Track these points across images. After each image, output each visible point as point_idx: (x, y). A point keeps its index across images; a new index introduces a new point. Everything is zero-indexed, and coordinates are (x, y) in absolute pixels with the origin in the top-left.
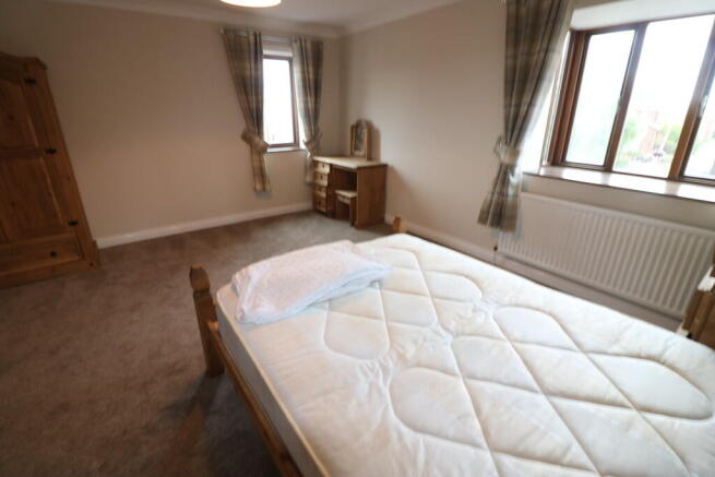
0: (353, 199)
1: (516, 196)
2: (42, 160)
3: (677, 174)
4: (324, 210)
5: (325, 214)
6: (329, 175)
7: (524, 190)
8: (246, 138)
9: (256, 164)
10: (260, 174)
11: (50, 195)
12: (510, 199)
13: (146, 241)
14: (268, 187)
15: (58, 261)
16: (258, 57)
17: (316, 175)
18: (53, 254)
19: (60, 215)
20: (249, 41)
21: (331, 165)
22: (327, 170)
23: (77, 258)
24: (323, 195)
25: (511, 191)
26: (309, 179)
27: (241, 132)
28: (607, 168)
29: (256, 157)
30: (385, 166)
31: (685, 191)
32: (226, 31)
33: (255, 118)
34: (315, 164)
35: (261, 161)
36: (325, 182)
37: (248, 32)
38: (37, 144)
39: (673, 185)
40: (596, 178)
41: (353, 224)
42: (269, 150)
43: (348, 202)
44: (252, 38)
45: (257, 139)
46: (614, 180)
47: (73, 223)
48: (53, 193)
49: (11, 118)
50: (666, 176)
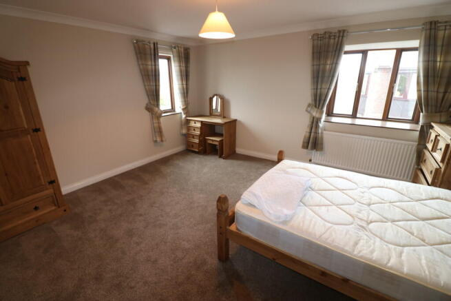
0: (221, 142)
1: (322, 133)
2: (29, 137)
3: (386, 117)
4: (197, 150)
5: (198, 153)
6: (201, 128)
7: (325, 130)
8: (149, 109)
9: (156, 125)
10: (158, 131)
11: (35, 163)
12: (320, 135)
13: (88, 187)
14: (164, 139)
15: (39, 213)
16: (156, 57)
17: (189, 128)
18: (36, 208)
19: (42, 177)
20: (150, 48)
21: (202, 122)
22: (199, 125)
23: (54, 208)
24: (197, 141)
25: (320, 131)
26: (184, 131)
27: (145, 105)
28: (354, 116)
29: (155, 121)
30: (235, 121)
31: (389, 124)
32: (137, 41)
33: (154, 95)
34: (188, 122)
35: (159, 123)
36: (198, 132)
37: (149, 43)
38: (26, 126)
39: (384, 122)
40: (349, 121)
41: (220, 157)
42: (163, 115)
43: (217, 143)
44: (152, 46)
45: (157, 109)
46: (358, 122)
47: (52, 182)
48: (36, 161)
49: (6, 107)
50: (381, 118)
